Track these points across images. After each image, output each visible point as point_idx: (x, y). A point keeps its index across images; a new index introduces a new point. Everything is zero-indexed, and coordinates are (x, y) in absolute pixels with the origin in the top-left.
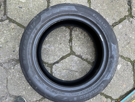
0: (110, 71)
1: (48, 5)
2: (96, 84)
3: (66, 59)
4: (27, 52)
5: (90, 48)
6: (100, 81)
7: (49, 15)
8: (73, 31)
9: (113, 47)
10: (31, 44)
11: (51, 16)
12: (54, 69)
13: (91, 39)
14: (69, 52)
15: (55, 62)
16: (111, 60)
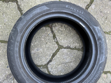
0: (103, 53)
1: (22, 14)
2: (95, 70)
3: (57, 55)
4: (18, 67)
5: (74, 37)
6: (97, 65)
7: (24, 24)
8: (53, 28)
9: (96, 29)
10: (18, 58)
11: (26, 24)
12: (50, 68)
13: (72, 28)
14: (57, 48)
15: (48, 61)
16: (100, 41)
